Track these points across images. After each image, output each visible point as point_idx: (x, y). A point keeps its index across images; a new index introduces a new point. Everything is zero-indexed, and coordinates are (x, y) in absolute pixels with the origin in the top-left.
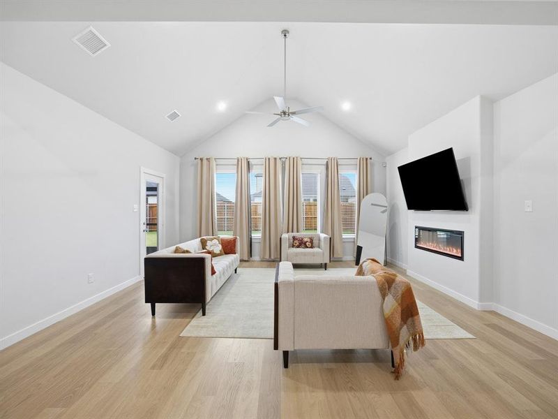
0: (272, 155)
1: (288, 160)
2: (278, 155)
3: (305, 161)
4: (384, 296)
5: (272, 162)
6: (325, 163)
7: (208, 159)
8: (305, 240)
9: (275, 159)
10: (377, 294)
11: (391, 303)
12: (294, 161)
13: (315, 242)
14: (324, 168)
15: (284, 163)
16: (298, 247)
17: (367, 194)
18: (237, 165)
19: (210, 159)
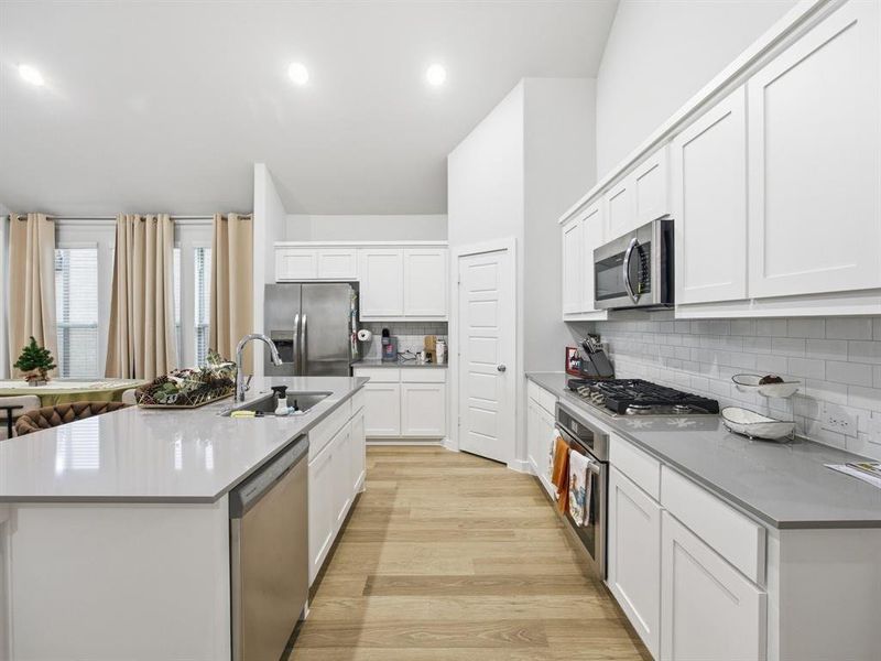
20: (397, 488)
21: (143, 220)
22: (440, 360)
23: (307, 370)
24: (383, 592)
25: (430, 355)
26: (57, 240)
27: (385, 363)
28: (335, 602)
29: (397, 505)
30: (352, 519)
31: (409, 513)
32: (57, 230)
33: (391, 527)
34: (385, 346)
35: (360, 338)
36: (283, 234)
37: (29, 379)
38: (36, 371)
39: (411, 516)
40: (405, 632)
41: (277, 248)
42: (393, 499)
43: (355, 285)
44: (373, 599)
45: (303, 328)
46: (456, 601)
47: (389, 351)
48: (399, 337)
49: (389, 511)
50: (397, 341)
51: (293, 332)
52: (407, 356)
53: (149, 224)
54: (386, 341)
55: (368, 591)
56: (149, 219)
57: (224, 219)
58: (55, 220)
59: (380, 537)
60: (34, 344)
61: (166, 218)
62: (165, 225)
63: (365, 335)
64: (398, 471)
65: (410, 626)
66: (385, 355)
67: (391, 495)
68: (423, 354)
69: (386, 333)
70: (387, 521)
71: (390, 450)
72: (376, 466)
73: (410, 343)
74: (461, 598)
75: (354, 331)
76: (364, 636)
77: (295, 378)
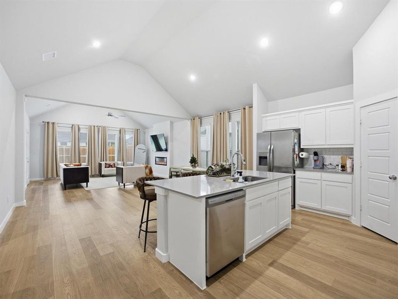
0: (93, 124)
1: (101, 128)
2: (96, 125)
4: (146, 169)
5: (93, 128)
6: (119, 129)
7: (53, 123)
9: (94, 126)
10: (145, 169)
11: (147, 171)
13: (116, 165)
14: (118, 132)
15: (99, 129)
16: (108, 167)
17: (137, 145)
18: (72, 127)
19: (54, 123)
20: (308, 232)
21: (221, 114)
22: (349, 170)
23: (273, 169)
24: (277, 268)
25: (343, 167)
26: (201, 124)
27: (315, 170)
28: (256, 262)
29: (304, 239)
30: (279, 237)
31: (308, 244)
32: (201, 121)
33: (295, 247)
34: (315, 161)
35: (301, 156)
36: (266, 111)
37: (192, 166)
38: (193, 164)
39: (309, 246)
40: (277, 286)
41: (263, 117)
42: (303, 236)
43: (298, 131)
44: (271, 269)
45: (272, 151)
46: (312, 290)
47: (318, 163)
48: (325, 156)
49: (298, 240)
50: (323, 158)
51: (267, 153)
52: (330, 167)
53: (222, 115)
54: (316, 158)
55: (271, 264)
56: (222, 113)
57: (244, 109)
58: (200, 118)
59: (288, 248)
60: (193, 156)
61: (227, 112)
62: (227, 114)
63: (304, 155)
64: (313, 225)
65: (282, 285)
66: (315, 165)
67: (303, 234)
68: (340, 166)
69: (316, 154)
70: (294, 244)
71: (314, 215)
72: (302, 220)
73: (332, 160)
74: (315, 290)
75: (297, 153)
76: (261, 278)
77: (268, 172)
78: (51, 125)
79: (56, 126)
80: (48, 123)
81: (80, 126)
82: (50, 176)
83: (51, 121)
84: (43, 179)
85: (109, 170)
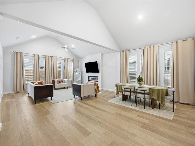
3: (58, 58)
5: (48, 57)
6: (64, 59)
8: (61, 81)
9: (49, 56)
12: (55, 58)
13: (63, 81)
14: (63, 61)
15: (52, 58)
16: (59, 83)
17: (75, 69)
18: (34, 56)
19: (21, 53)
21: (150, 47)
37: (139, 84)
53: (152, 48)
56: (152, 46)
57: (177, 42)
58: (129, 51)
61: (157, 45)
78: (19, 54)
79: (23, 55)
80: (17, 53)
81: (40, 56)
82: (18, 90)
83: (19, 51)
84: (13, 92)
85: (60, 85)
